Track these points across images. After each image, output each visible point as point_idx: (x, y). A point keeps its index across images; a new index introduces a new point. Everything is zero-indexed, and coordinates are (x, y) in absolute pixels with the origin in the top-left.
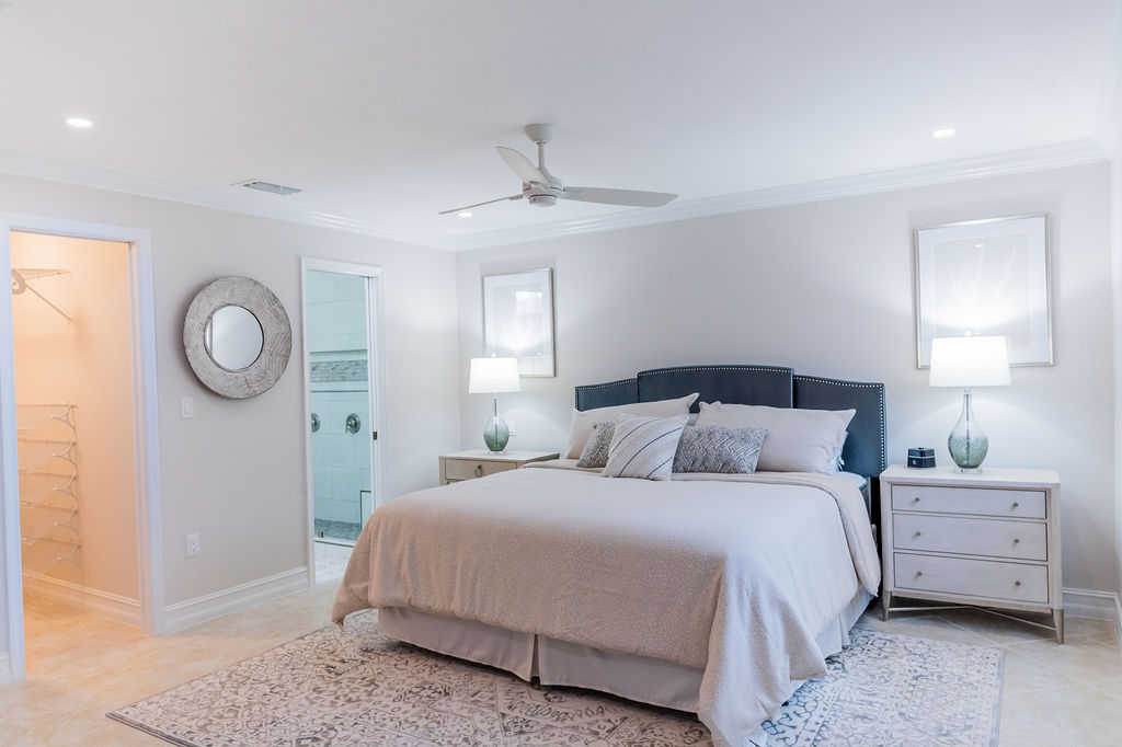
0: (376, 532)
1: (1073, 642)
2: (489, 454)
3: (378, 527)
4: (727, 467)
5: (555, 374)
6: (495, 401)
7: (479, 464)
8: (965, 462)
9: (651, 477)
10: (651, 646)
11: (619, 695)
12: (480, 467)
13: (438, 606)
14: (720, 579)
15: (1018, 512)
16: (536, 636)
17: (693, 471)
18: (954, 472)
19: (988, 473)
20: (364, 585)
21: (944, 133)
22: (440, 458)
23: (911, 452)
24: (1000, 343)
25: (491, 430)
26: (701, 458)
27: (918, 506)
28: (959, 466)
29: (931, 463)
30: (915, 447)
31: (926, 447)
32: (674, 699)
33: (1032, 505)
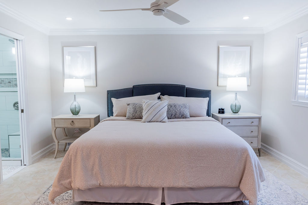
5: (96, 86)
6: (75, 96)
7: (72, 120)
8: (235, 112)
12: (73, 122)
13: (116, 183)
15: (253, 124)
17: (171, 119)
18: (232, 114)
19: (241, 114)
20: (69, 180)
21: (246, 18)
22: (52, 119)
23: (219, 109)
25: (73, 107)
26: (174, 114)
28: (233, 113)
29: (223, 113)
30: (220, 108)
31: (223, 108)
33: (256, 122)
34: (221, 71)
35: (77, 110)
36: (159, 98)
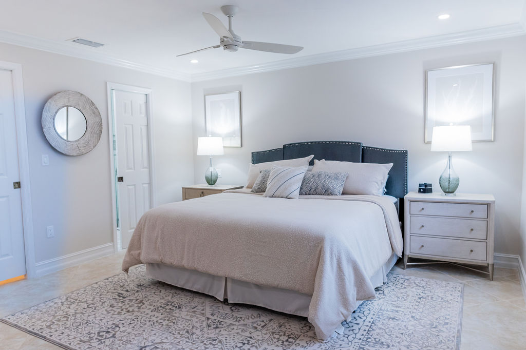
0: (144, 226)
1: (497, 280)
2: (207, 186)
3: (145, 222)
4: (327, 192)
5: (242, 146)
6: (211, 160)
7: (202, 191)
8: (447, 190)
9: (288, 197)
10: (284, 283)
11: (269, 308)
12: (203, 193)
13: (176, 263)
14: (321, 249)
15: (474, 215)
16: (226, 278)
17: (310, 194)
18: (442, 195)
19: (459, 196)
20: (139, 252)
21: (444, 17)
22: (183, 188)
23: (420, 185)
24: (468, 128)
25: (209, 174)
26: (314, 188)
27: (423, 212)
28: (445, 192)
29: (430, 191)
30: (422, 182)
31: (428, 183)
32: (296, 310)
33: (481, 212)
34: (432, 114)
35: (213, 178)
36: (311, 163)
